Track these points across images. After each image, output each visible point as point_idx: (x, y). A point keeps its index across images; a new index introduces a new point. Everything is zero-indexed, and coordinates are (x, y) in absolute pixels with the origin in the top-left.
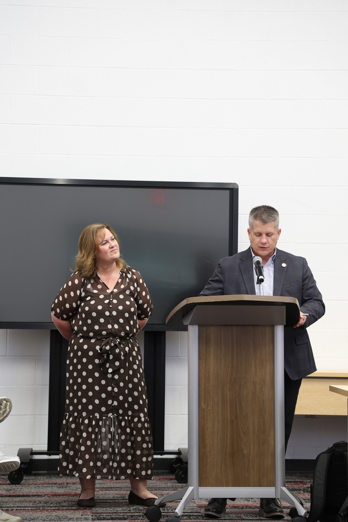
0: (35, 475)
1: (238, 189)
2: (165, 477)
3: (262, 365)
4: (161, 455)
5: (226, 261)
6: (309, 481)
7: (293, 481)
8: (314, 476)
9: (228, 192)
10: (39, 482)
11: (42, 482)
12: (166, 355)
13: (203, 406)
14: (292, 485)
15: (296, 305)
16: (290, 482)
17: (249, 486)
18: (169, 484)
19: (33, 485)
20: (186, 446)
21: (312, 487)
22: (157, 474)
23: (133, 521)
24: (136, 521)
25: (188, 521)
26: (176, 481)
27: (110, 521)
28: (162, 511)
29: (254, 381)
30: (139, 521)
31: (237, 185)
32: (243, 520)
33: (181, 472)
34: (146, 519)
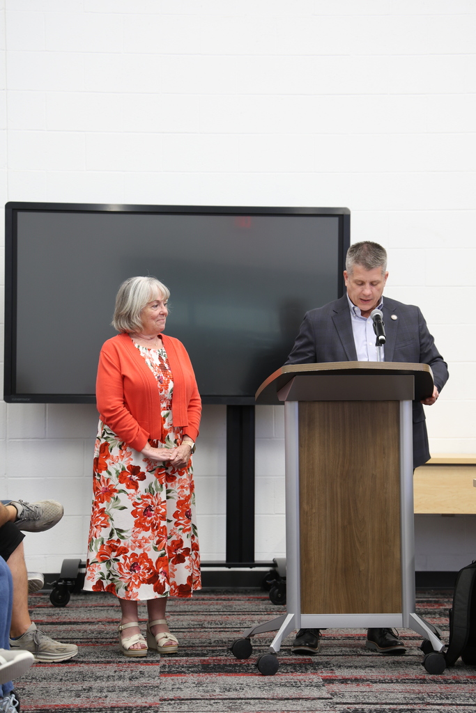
2: (257, 596)
3: (384, 453)
4: (251, 568)
5: (315, 313)
9: (336, 219)
10: (90, 603)
11: (94, 603)
12: (256, 436)
13: (306, 507)
15: (429, 373)
17: (367, 612)
18: (261, 607)
19: (82, 608)
20: (283, 556)
22: (245, 592)
23: (215, 658)
24: (219, 658)
25: (288, 657)
26: (270, 602)
27: (184, 658)
28: (252, 644)
29: (373, 475)
30: (223, 658)
31: (348, 211)
32: (361, 655)
33: (277, 590)
34: (232, 657)
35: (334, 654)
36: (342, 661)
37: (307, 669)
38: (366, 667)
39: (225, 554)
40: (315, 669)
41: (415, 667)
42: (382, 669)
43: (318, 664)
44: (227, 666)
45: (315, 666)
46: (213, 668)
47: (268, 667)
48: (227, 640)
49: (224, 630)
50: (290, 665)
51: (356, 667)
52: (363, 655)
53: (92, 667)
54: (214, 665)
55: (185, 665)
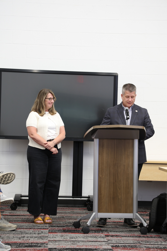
0: (23, 206)
1: (118, 76)
2: (82, 208)
3: (128, 157)
4: (81, 198)
5: (111, 109)
6: (148, 211)
7: (141, 211)
8: (151, 209)
9: (113, 77)
12: (83, 153)
13: (100, 176)
14: (140, 213)
15: (144, 130)
16: (140, 211)
17: (121, 213)
18: (84, 212)
19: (21, 211)
20: (92, 194)
21: (150, 214)
22: (79, 207)
23: (67, 228)
24: (69, 228)
25: (93, 228)
26: (87, 210)
27: (57, 228)
28: (81, 224)
29: (124, 165)
30: (70, 228)
31: (118, 74)
32: (118, 228)
33: (90, 206)
34: (73, 227)
35: (109, 227)
36: (112, 229)
37: (99, 232)
38: (120, 232)
39: (72, 193)
40: (102, 232)
41: (137, 232)
42: (126, 233)
43: (103, 230)
44: (72, 230)
45: (102, 231)
46: (67, 231)
47: (86, 231)
48: (72, 222)
49: (71, 219)
50: (94, 230)
51: (117, 232)
52: (119, 228)
53: (25, 230)
54: (67, 230)
55: (57, 230)
